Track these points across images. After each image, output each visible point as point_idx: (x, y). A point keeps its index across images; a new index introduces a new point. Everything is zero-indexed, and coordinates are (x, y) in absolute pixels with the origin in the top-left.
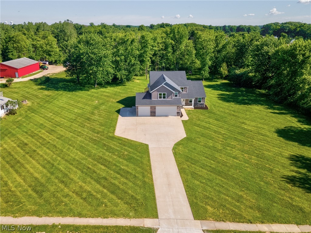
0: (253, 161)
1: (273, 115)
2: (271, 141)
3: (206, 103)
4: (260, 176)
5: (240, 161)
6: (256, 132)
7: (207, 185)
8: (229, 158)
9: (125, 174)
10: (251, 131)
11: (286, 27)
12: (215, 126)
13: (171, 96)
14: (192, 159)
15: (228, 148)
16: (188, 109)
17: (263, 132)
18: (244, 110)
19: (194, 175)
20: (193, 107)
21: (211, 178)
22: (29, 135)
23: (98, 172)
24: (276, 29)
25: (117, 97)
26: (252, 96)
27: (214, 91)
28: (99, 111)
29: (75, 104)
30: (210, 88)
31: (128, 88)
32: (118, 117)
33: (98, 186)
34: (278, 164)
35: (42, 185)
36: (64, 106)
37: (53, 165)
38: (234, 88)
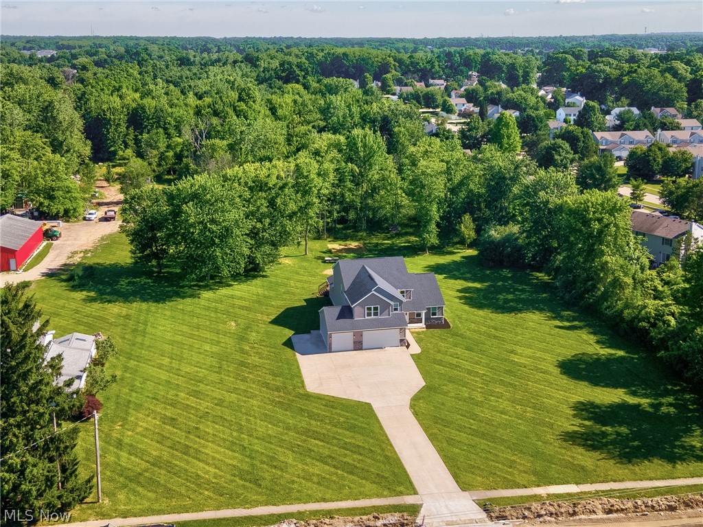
0: (528, 414)
1: (561, 331)
2: (555, 381)
3: (445, 316)
4: (537, 435)
5: (510, 416)
6: (532, 368)
7: (470, 452)
8: (495, 413)
9: (357, 450)
10: (525, 367)
11: (598, 72)
12: (467, 361)
13: (387, 310)
14: (442, 420)
15: (493, 398)
16: (417, 330)
17: (543, 366)
18: (512, 325)
19: (450, 441)
20: (425, 326)
21: (473, 443)
22: (165, 403)
23: (315, 449)
24: (577, 74)
25: (266, 309)
26: (523, 291)
27: (453, 281)
28: (251, 345)
29: (197, 333)
30: (441, 274)
31: (277, 284)
32: (295, 355)
33: (327, 467)
34: (560, 416)
35: (248, 473)
36: (176, 339)
37: (243, 446)
38: (488, 272)
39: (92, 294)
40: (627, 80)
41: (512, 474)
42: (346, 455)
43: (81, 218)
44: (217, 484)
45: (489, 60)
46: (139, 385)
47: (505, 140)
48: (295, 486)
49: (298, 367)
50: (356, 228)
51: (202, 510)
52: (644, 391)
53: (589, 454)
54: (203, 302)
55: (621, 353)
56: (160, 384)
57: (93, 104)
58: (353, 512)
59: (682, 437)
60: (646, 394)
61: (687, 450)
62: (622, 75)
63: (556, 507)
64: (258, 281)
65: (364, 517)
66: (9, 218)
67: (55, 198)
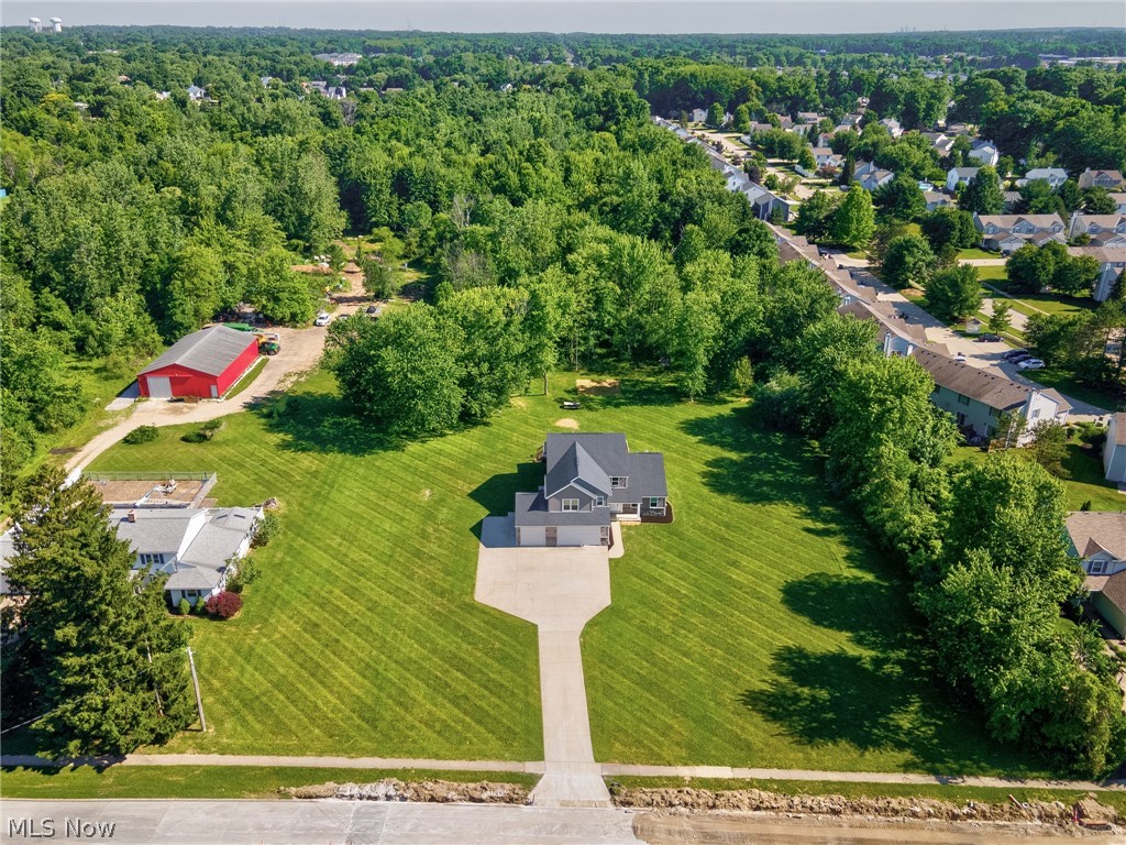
0: (715, 660)
1: (808, 537)
2: (769, 612)
4: (713, 691)
5: (692, 660)
6: (749, 590)
7: (624, 708)
8: (676, 654)
9: (497, 689)
10: (740, 589)
11: (1024, 112)
12: (672, 574)
13: (589, 504)
14: (611, 658)
15: (683, 632)
16: (629, 524)
17: (763, 588)
19: (608, 691)
20: (639, 519)
21: (633, 695)
22: (315, 602)
23: (453, 684)
24: (995, 114)
25: (473, 474)
26: (786, 469)
27: (706, 447)
28: (436, 526)
29: (382, 503)
30: (696, 435)
31: (498, 437)
32: (478, 547)
33: (456, 711)
34: (753, 666)
35: (370, 709)
36: (357, 510)
37: (377, 671)
38: (755, 436)
39: (289, 437)
40: (1061, 126)
41: (660, 744)
42: (483, 697)
43: (310, 323)
44: (332, 720)
45: (882, 86)
46: (296, 574)
47: (854, 226)
48: (412, 734)
49: (476, 564)
50: (619, 357)
51: (304, 754)
52: (874, 639)
53: (765, 725)
54: (404, 457)
55: (869, 577)
56: (318, 574)
57: (353, 164)
58: (462, 777)
59: (892, 711)
60: (874, 642)
61: (890, 731)
62: (1057, 117)
63: (694, 797)
64: (476, 432)
65: (472, 785)
66: (220, 331)
67: (280, 300)
